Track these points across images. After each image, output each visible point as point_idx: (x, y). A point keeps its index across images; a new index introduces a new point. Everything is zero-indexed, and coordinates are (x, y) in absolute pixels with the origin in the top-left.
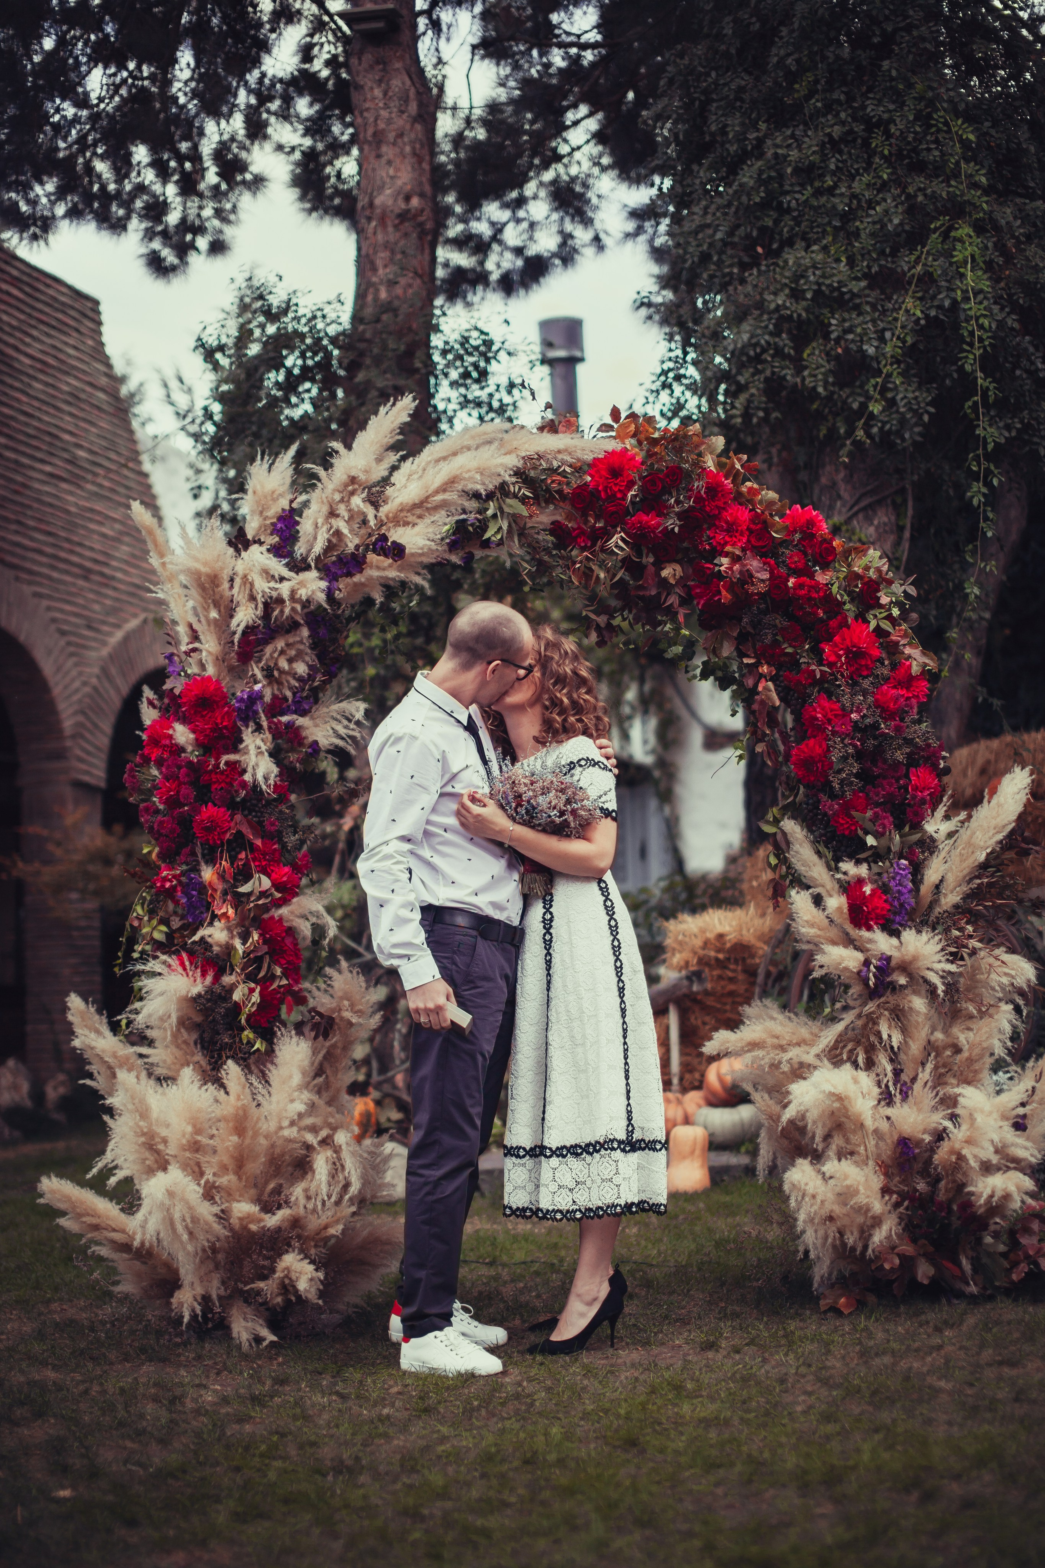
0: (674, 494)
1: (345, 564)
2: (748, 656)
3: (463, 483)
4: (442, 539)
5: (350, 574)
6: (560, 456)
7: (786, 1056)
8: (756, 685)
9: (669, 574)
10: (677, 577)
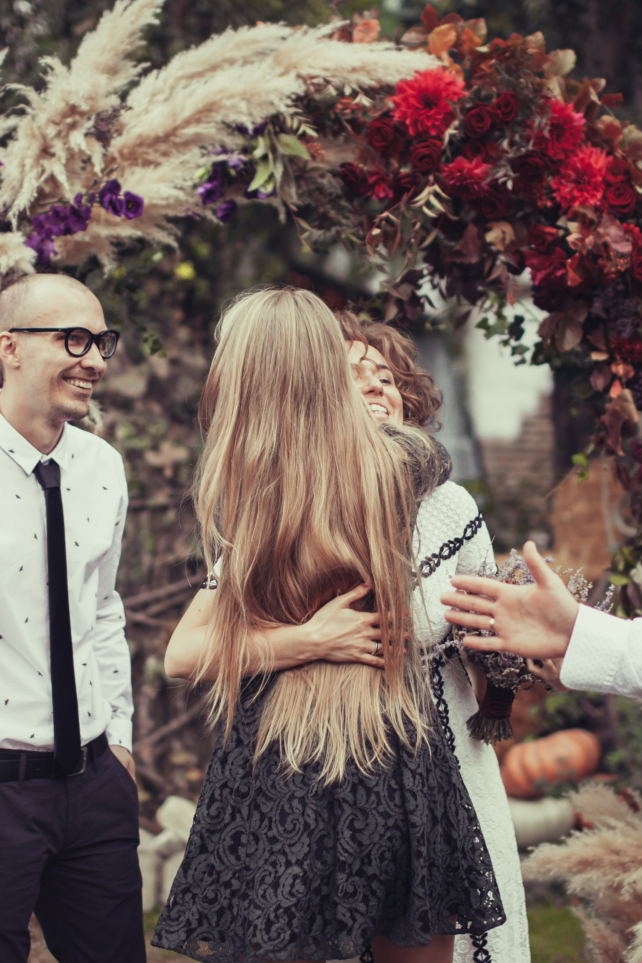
0: (508, 133)
1: (64, 219)
2: (597, 350)
3: (223, 112)
4: (195, 187)
5: (68, 231)
6: (354, 77)
7: (629, 878)
8: (607, 389)
9: (496, 238)
10: (507, 241)
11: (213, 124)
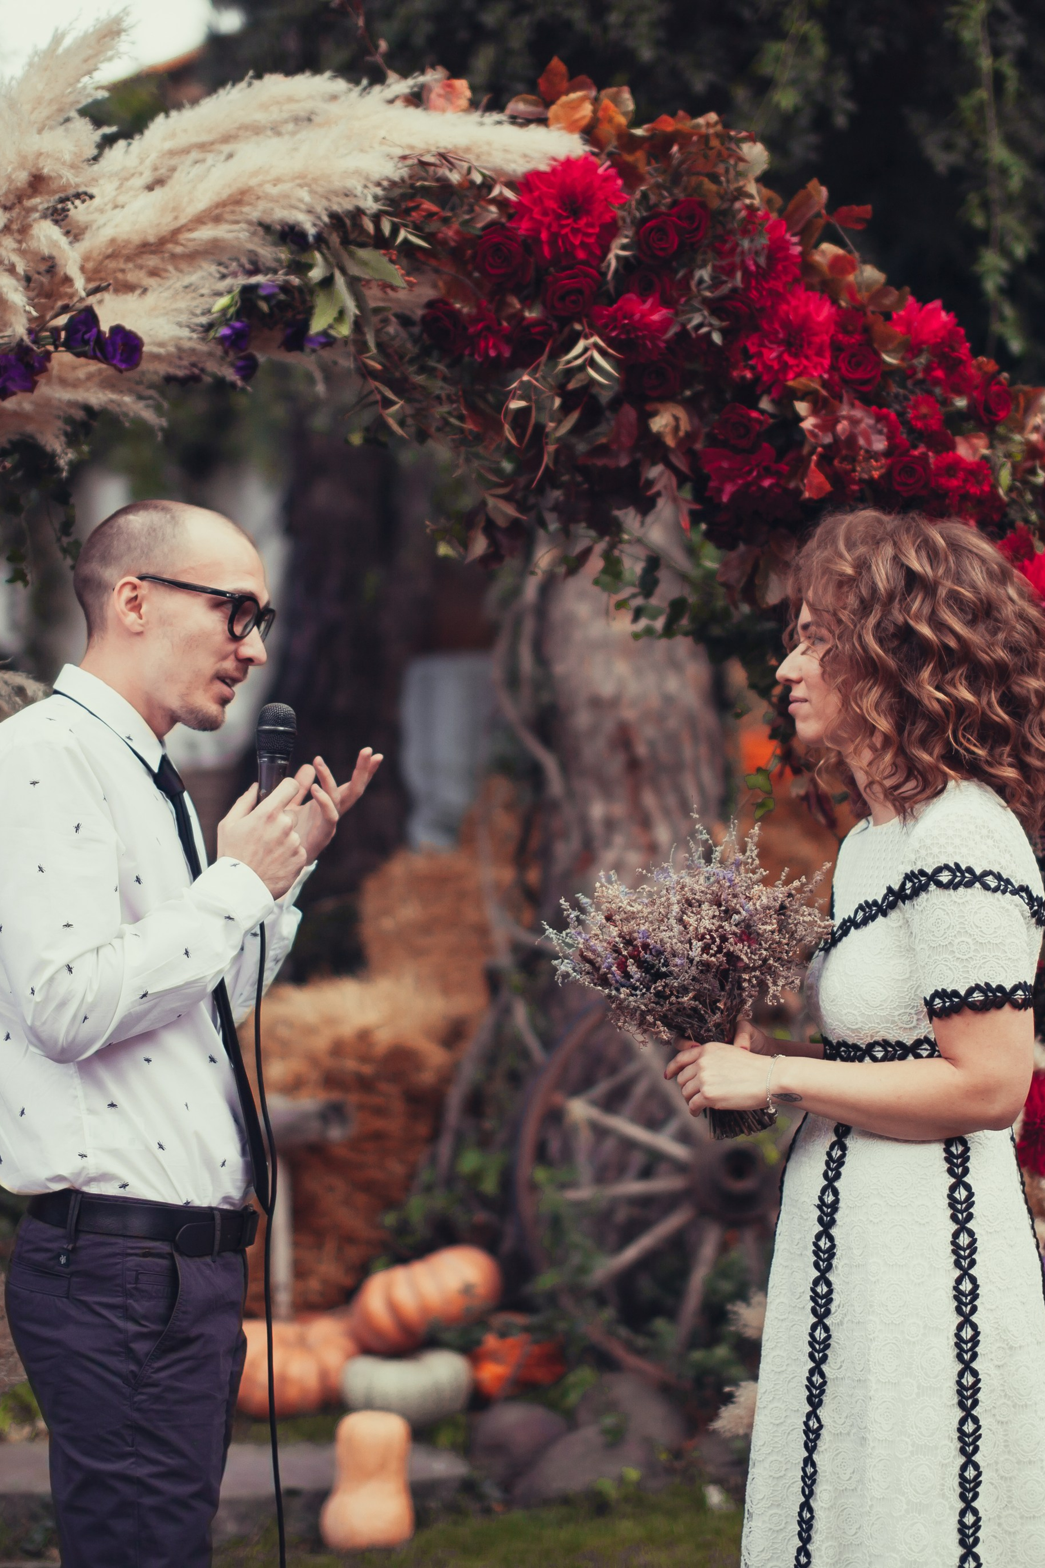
0: (708, 257)
4: (215, 326)
5: (4, 394)
9: (666, 426)
10: (681, 434)
11: (243, 225)
